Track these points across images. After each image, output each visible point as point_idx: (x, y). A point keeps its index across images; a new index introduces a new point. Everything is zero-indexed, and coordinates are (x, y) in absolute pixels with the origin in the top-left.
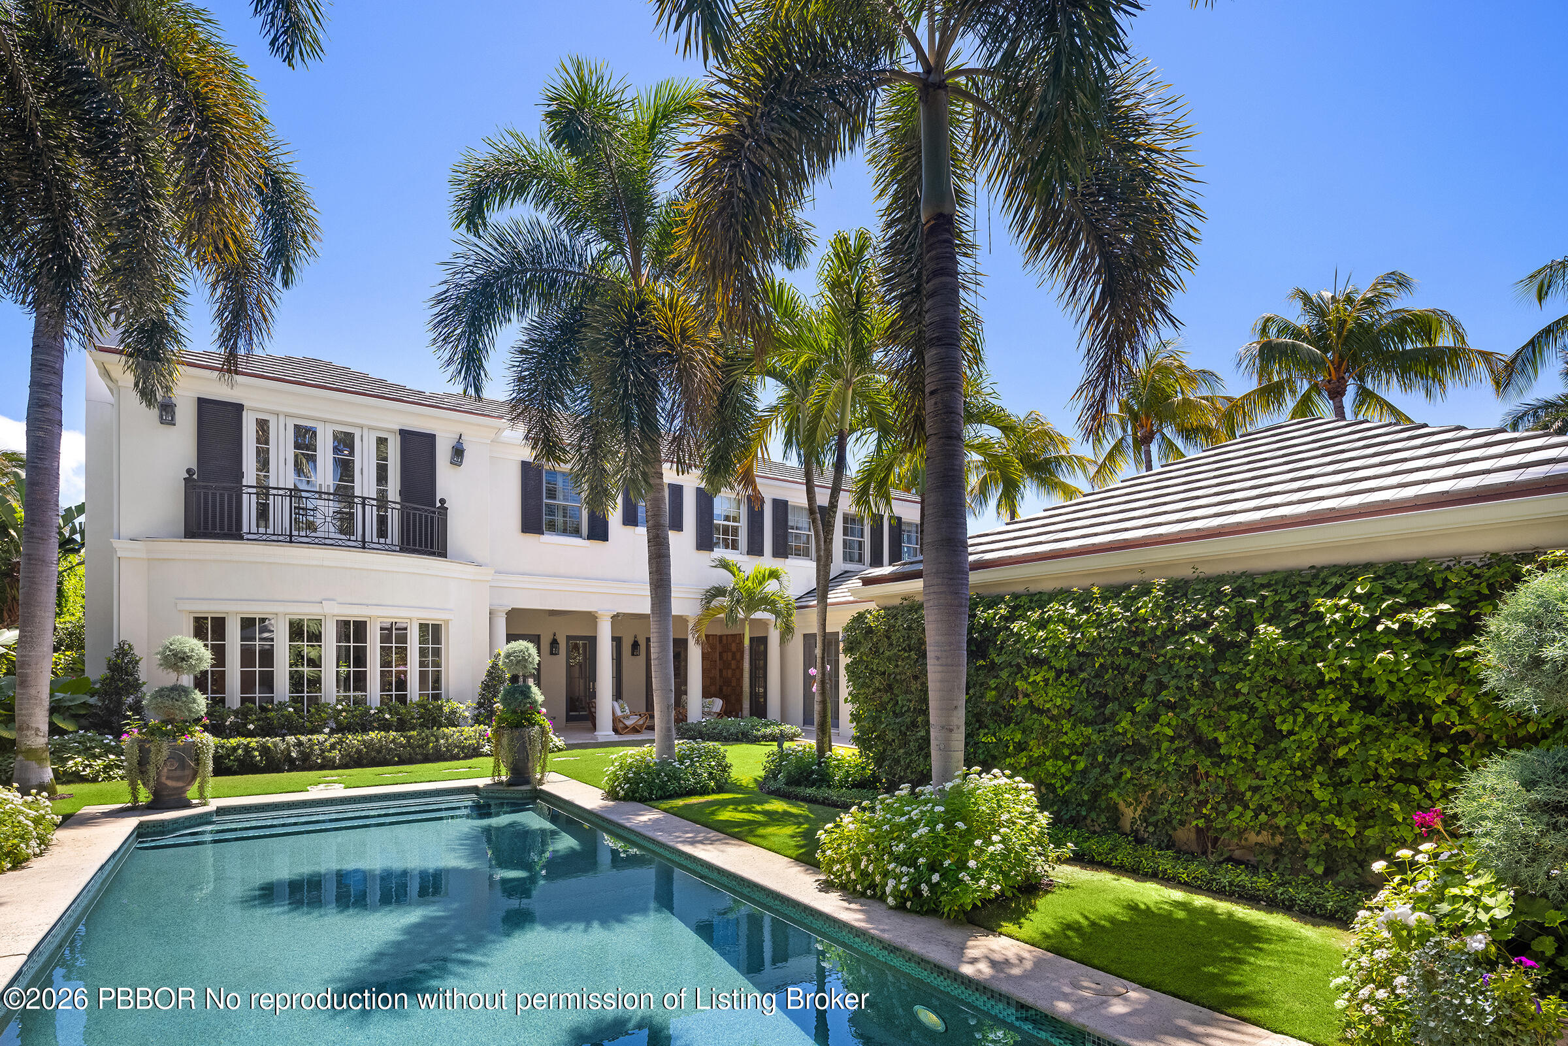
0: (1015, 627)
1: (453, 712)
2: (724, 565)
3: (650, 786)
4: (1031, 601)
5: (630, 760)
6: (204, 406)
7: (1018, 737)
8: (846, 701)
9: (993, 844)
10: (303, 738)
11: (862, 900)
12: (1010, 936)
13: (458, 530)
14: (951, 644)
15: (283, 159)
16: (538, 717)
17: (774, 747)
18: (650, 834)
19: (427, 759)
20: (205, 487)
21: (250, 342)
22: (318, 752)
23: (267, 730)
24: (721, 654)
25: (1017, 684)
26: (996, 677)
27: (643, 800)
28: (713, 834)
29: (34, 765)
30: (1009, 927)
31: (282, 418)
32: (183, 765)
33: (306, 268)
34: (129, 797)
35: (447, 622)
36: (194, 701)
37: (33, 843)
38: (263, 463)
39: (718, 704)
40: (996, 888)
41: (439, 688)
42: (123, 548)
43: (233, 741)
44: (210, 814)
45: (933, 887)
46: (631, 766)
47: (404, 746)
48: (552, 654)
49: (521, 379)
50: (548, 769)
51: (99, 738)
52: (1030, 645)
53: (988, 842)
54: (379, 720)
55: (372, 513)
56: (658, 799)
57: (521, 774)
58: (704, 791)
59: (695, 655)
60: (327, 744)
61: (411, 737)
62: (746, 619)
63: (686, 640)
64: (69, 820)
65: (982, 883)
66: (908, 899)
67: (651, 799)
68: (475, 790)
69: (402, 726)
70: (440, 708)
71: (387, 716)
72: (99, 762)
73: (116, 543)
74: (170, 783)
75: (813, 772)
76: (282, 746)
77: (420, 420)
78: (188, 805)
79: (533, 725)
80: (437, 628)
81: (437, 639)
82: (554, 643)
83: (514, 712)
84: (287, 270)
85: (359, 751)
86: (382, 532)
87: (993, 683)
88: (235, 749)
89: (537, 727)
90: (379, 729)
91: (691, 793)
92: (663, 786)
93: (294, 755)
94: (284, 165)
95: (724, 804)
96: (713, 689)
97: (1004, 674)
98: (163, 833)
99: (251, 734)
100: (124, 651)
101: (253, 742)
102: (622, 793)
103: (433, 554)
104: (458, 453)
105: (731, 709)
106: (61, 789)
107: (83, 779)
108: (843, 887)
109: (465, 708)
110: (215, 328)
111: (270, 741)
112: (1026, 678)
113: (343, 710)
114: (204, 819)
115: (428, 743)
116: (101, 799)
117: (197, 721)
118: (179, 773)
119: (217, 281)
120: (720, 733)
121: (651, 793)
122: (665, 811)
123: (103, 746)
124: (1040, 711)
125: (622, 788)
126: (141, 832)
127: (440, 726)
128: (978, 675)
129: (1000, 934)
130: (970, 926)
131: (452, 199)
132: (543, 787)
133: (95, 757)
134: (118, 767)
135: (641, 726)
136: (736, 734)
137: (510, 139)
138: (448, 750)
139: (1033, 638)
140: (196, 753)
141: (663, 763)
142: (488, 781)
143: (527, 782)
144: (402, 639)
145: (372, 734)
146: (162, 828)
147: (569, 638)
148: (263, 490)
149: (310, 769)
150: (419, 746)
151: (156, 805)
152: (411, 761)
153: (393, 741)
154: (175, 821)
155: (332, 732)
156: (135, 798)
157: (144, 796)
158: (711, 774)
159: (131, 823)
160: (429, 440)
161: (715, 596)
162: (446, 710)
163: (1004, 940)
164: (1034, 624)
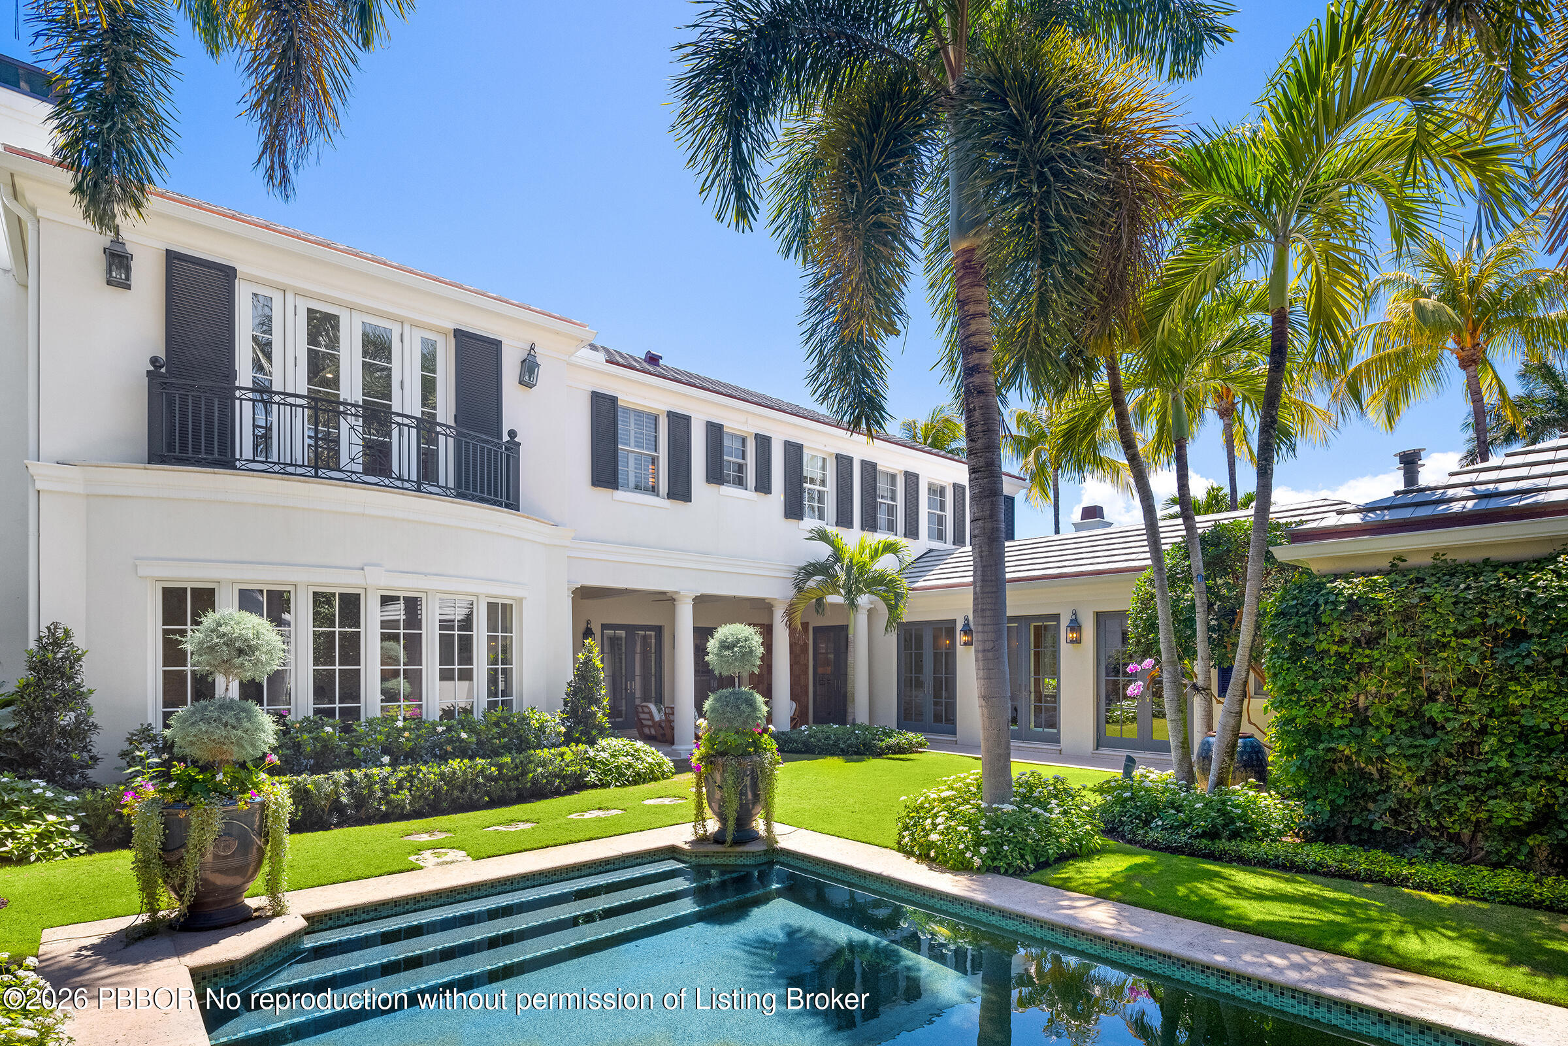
1: (542, 727)
2: (822, 536)
6: (176, 263)
10: (357, 774)
20: (182, 387)
22: (380, 794)
23: (292, 762)
31: (290, 297)
35: (520, 600)
41: (509, 694)
42: (45, 475)
47: (499, 780)
51: (21, 784)
54: (450, 741)
59: (784, 648)
60: (393, 781)
61: (502, 765)
68: (673, 853)
71: (464, 735)
72: (29, 827)
73: (34, 468)
76: (328, 788)
77: (483, 319)
80: (508, 609)
81: (508, 625)
85: (435, 791)
93: (344, 800)
100: (56, 639)
103: (501, 504)
104: (529, 368)
109: (555, 722)
113: (405, 728)
115: (524, 773)
123: (31, 799)
127: (533, 747)
133: (20, 820)
134: (62, 834)
136: (857, 746)
138: (550, 782)
145: (452, 764)
147: (603, 627)
149: (368, 822)
150: (515, 779)
153: (481, 772)
155: (395, 762)
160: (492, 348)
162: (533, 723)
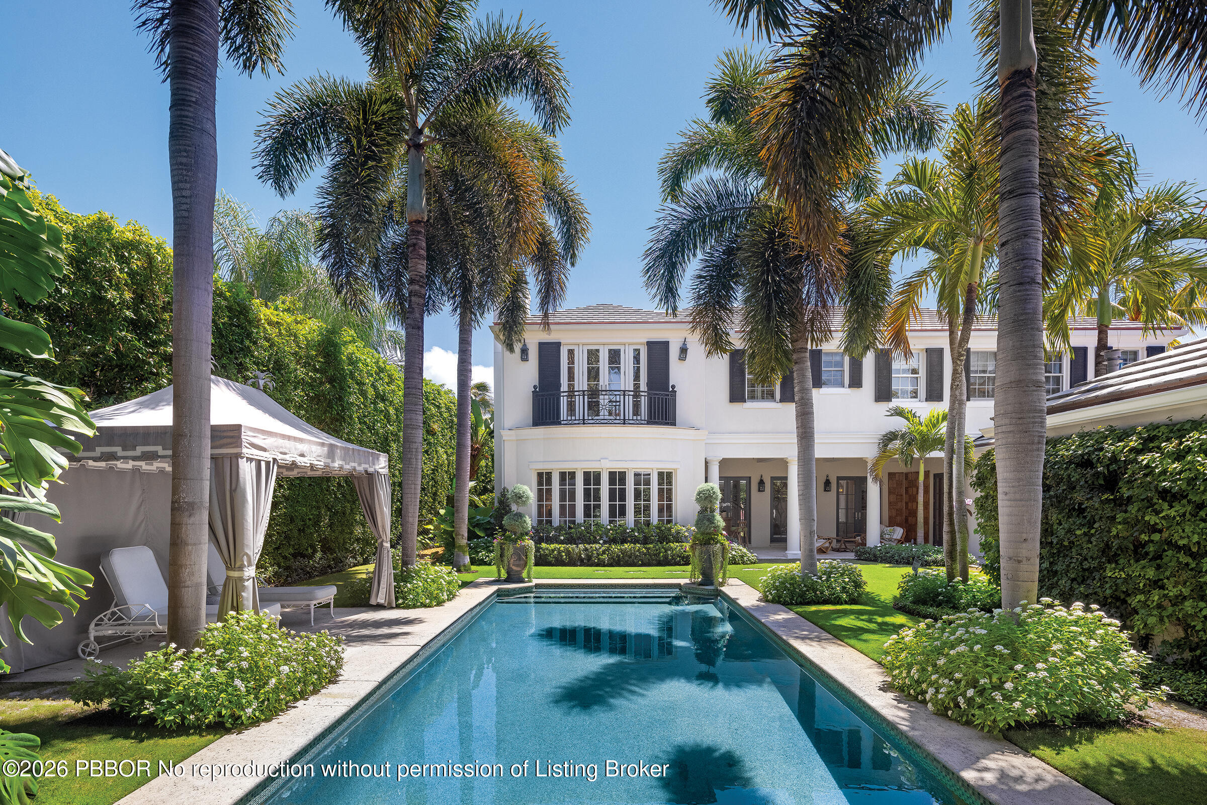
0: (1144, 459)
1: (678, 533)
2: (899, 412)
3: (792, 593)
4: (1171, 431)
5: (779, 572)
6: (542, 346)
7: (1151, 573)
8: (976, 532)
9: (1036, 671)
10: (587, 546)
11: (912, 704)
12: (1042, 760)
13: (684, 405)
14: (1019, 480)
15: (570, 187)
16: (720, 537)
17: (909, 570)
18: (774, 629)
19: (659, 564)
20: (542, 395)
21: (554, 307)
22: (596, 555)
23: (571, 540)
24: (907, 489)
25: (1147, 518)
26: (1126, 512)
27: (785, 604)
28: (825, 635)
29: (461, 554)
30: (1046, 752)
31: (581, 347)
32: (520, 559)
33: (584, 252)
34: (497, 575)
35: (676, 470)
36: (525, 522)
37: (445, 594)
38: (571, 377)
39: (899, 532)
40: (1032, 712)
41: (671, 516)
42: (505, 435)
43: (552, 546)
44: (531, 587)
45: (970, 701)
46: (779, 577)
47: (645, 555)
48: (759, 491)
49: (699, 297)
50: (727, 575)
52: (1162, 478)
53: (1030, 666)
54: (631, 536)
55: (630, 400)
56: (797, 604)
57: (708, 579)
58: (838, 601)
59: (873, 492)
60: (601, 550)
61: (649, 548)
62: (921, 458)
63: (866, 477)
64: (465, 585)
65: (1017, 705)
66: (950, 709)
67: (792, 604)
68: (678, 586)
69: (645, 541)
70: (670, 529)
71: (637, 534)
72: (492, 554)
73: (502, 432)
74: (514, 568)
75: (940, 594)
76: (577, 551)
77: (658, 334)
78: (522, 581)
79: (716, 543)
80: (669, 474)
81: (670, 483)
82: (761, 483)
83: (703, 534)
84: (573, 256)
85: (618, 556)
86: (636, 411)
87: (1120, 517)
88: (553, 551)
89: (719, 545)
90: (631, 542)
91: (826, 602)
92: (802, 595)
93: (583, 556)
94: (571, 191)
95: (845, 613)
96: (899, 519)
97: (1133, 509)
98: (508, 596)
99: (562, 542)
100: (505, 493)
101: (562, 547)
102: (770, 597)
103: (667, 424)
104: (684, 351)
105: (910, 536)
106: (473, 568)
107: (485, 564)
108: (901, 689)
109: (687, 531)
110: (538, 300)
111: (571, 547)
112: (1157, 513)
113: (611, 529)
114: (528, 590)
115: (660, 553)
116: (488, 574)
117: (527, 534)
118: (518, 562)
119: (539, 272)
120: (893, 557)
121: (792, 599)
122: (797, 613)
124: (1179, 548)
125: (771, 594)
126: (499, 594)
127: (669, 541)
128: (1103, 510)
129: (1033, 755)
130: (1005, 743)
131: (661, 182)
132: (723, 589)
133: (490, 552)
135: (827, 548)
137: (695, 126)
138: (673, 559)
139: (1164, 472)
140: (525, 551)
141: (805, 577)
142: (687, 581)
143: (712, 584)
144: (647, 482)
145: (626, 546)
146: (509, 593)
147: (773, 478)
148: (571, 392)
149: (591, 565)
150: (655, 555)
151: (508, 580)
152: (649, 564)
153: (639, 550)
154: (514, 589)
155: (605, 542)
156: (499, 575)
157: (504, 575)
158: (844, 588)
159: (494, 588)
160: (664, 346)
161: (891, 440)
162: (673, 531)
163: (1034, 762)
164: (1170, 455)
